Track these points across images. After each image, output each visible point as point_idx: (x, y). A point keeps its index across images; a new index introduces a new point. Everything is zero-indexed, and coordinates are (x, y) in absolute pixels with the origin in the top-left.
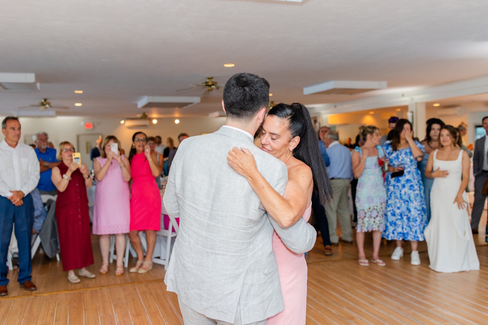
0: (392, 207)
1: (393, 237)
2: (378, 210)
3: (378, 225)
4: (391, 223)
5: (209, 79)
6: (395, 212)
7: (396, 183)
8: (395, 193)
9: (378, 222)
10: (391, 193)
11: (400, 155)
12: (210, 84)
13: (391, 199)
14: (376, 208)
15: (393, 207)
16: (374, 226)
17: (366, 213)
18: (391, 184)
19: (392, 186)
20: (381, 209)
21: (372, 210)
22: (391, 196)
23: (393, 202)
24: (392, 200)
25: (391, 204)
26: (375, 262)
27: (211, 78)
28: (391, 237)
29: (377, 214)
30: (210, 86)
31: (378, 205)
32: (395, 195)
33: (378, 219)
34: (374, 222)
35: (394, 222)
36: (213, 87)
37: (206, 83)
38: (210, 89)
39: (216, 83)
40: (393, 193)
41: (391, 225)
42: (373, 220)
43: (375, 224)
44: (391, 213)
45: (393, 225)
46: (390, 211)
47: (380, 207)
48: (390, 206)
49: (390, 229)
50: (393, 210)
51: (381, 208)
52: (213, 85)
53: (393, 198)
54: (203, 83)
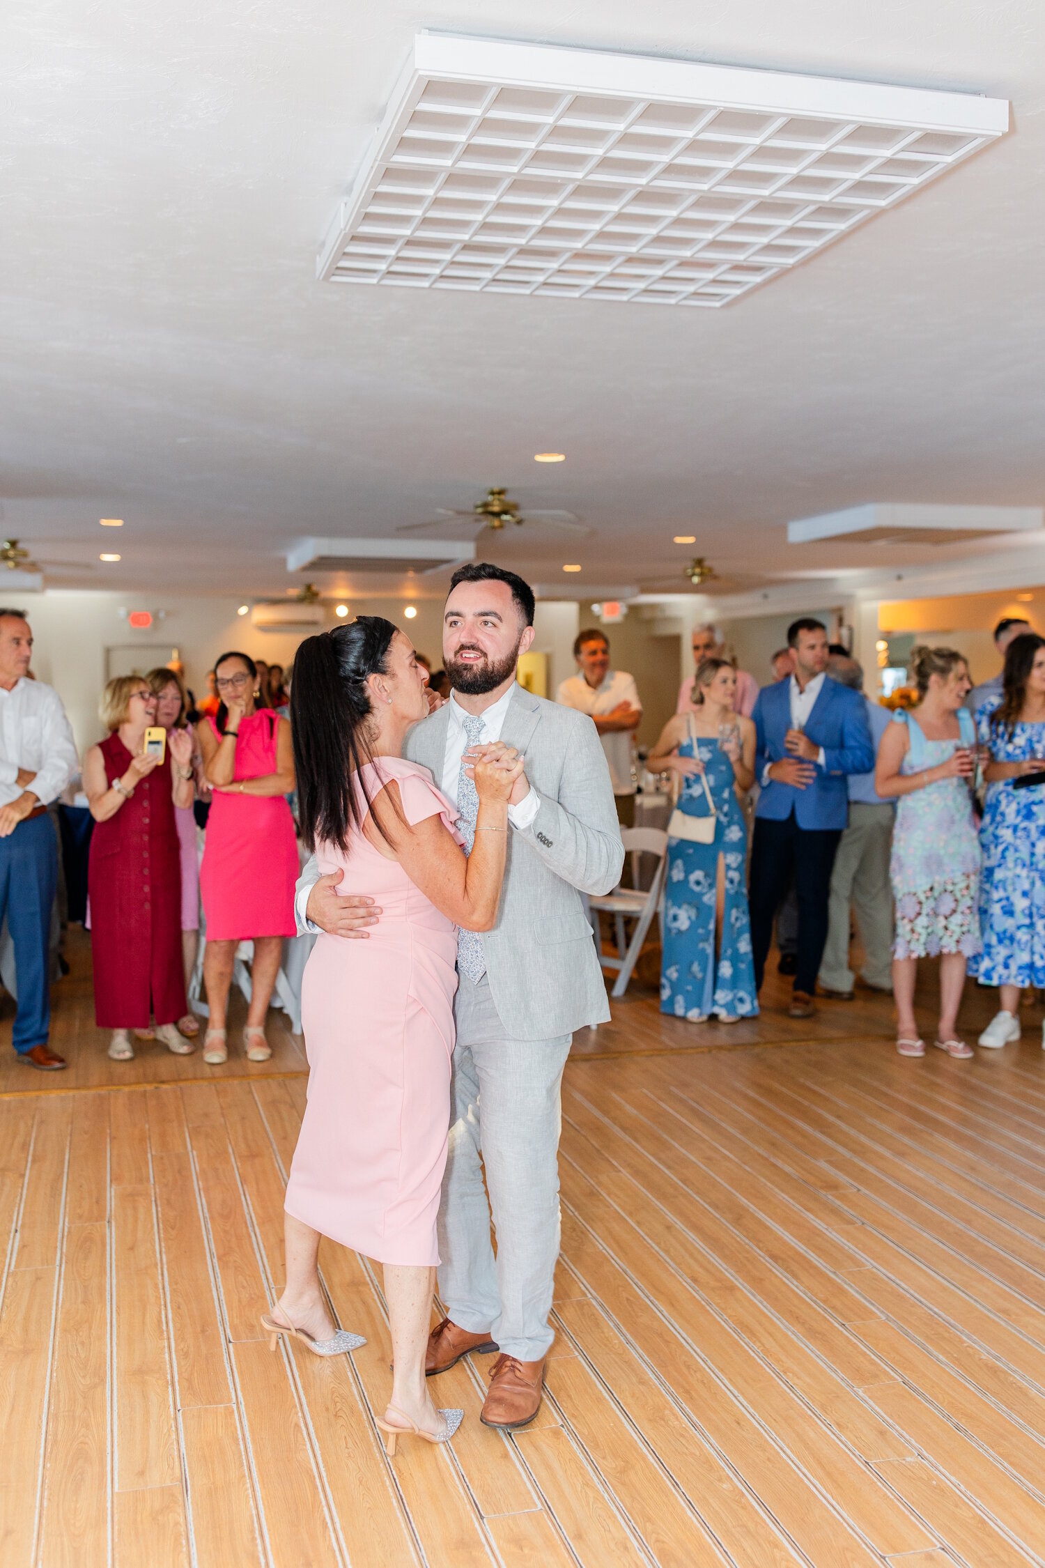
0: (1005, 890)
1: (1004, 977)
2: (958, 896)
3: (955, 937)
4: (1002, 936)
5: (492, 493)
6: (1012, 904)
7: (1022, 821)
8: (1016, 850)
9: (958, 930)
10: (1006, 849)
11: (1039, 742)
12: (496, 509)
13: (1003, 867)
14: (950, 888)
15: (1010, 888)
16: (944, 942)
17: (920, 903)
18: (1006, 824)
19: (1008, 827)
20: (965, 892)
21: (940, 894)
22: (1003, 857)
23: (1010, 874)
24: (1009, 869)
25: (1003, 882)
26: (944, 1046)
27: (501, 492)
28: (1000, 977)
29: (953, 905)
30: (497, 515)
31: (956, 880)
32: (1018, 855)
33: (958, 918)
34: (946, 928)
35: (1008, 934)
36: (505, 517)
37: (486, 505)
38: (496, 523)
39: (516, 507)
40: (1011, 849)
41: (1000, 941)
42: (942, 922)
43: (949, 933)
44: (1002, 908)
45: (1007, 942)
46: (1000, 900)
47: (963, 885)
48: (1000, 885)
49: (998, 953)
50: (1008, 899)
51: (968, 887)
52: (506, 513)
53: (1010, 864)
54: (477, 507)
